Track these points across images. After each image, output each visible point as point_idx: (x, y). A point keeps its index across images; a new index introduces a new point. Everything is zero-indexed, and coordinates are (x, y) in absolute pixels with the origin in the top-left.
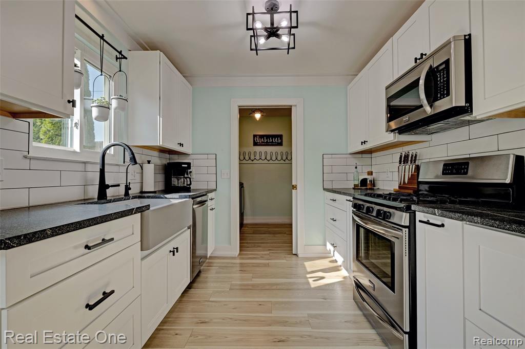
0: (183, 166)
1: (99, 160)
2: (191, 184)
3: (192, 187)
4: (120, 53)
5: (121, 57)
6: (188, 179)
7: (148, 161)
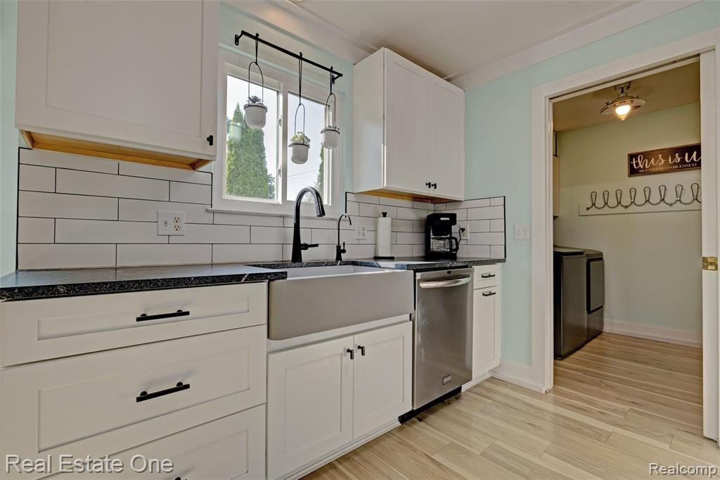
0: (442, 219)
1: (293, 213)
2: (457, 249)
3: (459, 254)
4: (331, 70)
5: (335, 76)
6: (454, 241)
7: (383, 213)
